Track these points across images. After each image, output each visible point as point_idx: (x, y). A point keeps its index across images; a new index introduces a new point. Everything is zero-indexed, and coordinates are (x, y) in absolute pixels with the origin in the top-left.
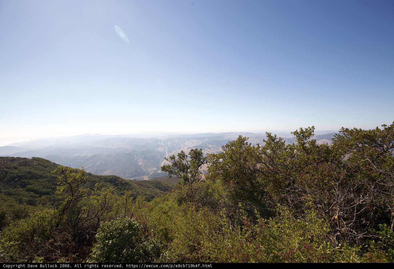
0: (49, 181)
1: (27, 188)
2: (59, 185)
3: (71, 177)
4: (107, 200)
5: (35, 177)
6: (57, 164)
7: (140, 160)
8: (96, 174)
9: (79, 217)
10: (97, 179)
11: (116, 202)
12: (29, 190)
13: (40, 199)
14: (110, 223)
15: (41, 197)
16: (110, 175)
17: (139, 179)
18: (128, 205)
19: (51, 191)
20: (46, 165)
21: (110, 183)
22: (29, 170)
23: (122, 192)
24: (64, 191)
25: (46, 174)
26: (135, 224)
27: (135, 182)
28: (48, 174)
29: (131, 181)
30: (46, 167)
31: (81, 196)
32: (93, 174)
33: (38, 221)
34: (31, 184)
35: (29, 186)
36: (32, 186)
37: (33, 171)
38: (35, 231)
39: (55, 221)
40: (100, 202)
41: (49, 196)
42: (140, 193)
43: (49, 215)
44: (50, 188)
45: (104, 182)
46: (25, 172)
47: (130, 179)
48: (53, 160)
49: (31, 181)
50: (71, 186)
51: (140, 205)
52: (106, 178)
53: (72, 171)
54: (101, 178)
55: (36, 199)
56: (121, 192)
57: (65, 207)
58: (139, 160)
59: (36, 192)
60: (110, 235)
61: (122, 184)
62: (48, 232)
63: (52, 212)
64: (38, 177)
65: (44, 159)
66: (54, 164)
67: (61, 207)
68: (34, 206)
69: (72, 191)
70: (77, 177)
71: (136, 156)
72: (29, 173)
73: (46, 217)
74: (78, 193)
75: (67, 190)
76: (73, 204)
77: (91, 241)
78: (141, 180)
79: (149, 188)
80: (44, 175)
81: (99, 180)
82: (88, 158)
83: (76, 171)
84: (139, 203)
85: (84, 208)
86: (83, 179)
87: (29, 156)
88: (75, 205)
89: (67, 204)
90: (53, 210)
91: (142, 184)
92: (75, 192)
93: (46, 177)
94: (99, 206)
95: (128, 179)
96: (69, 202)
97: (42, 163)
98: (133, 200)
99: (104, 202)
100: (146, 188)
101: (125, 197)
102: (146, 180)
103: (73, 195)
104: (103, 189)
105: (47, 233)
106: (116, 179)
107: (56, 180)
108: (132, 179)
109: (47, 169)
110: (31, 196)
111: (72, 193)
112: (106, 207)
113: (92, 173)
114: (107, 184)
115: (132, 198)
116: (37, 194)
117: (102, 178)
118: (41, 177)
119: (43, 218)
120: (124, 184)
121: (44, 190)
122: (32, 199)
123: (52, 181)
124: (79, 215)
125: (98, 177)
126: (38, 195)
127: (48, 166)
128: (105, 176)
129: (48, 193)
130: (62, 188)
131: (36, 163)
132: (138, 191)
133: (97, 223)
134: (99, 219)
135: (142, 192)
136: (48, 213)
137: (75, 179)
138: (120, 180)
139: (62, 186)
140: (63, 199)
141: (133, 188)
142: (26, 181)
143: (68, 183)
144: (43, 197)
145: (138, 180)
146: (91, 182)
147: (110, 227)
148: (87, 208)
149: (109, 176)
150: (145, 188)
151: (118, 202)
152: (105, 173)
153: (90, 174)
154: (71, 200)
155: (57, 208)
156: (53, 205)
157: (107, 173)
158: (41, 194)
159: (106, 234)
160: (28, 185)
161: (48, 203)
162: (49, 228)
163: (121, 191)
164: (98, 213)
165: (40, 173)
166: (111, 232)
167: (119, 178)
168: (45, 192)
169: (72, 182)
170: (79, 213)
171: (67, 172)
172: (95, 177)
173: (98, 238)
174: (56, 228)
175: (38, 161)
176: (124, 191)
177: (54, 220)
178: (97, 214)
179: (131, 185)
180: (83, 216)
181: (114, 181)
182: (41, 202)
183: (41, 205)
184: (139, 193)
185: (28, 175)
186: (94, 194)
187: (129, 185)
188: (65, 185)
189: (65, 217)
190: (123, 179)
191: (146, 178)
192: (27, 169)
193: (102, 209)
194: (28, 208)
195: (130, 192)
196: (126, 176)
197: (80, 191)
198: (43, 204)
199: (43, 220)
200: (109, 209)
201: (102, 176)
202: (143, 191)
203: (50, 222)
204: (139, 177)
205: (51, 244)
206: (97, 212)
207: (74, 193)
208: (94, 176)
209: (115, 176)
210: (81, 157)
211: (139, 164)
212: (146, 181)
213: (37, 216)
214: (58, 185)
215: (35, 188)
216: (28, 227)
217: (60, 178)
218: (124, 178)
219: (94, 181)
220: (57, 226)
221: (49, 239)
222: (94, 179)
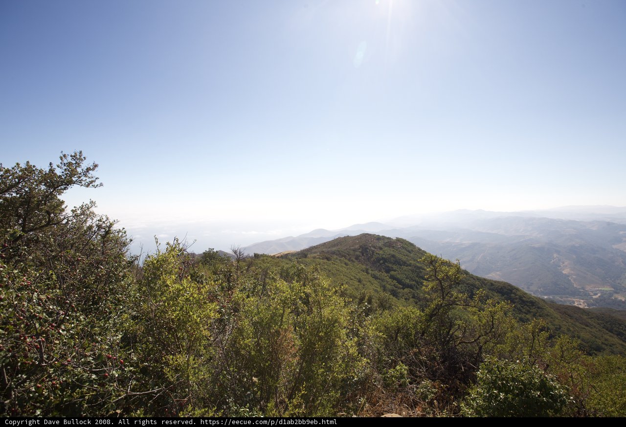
0: (412, 271)
1: (391, 275)
2: (427, 280)
3: (442, 272)
4: (496, 322)
5: (398, 262)
6: (423, 249)
7: (566, 263)
8: (475, 274)
9: (451, 333)
10: (477, 282)
11: (512, 331)
12: (392, 277)
13: (403, 291)
14: (502, 363)
15: (403, 289)
16: (500, 280)
17: (561, 301)
18: (537, 345)
19: (414, 285)
20: (410, 249)
21: (500, 295)
22: (392, 253)
23: (523, 316)
24: (432, 288)
25: (410, 261)
26: (555, 387)
27: (552, 304)
28: (412, 262)
29: (543, 300)
30: (410, 253)
31: (454, 303)
32: (471, 273)
33: (402, 318)
34: (395, 271)
35: (392, 273)
36: (395, 273)
37: (397, 255)
38: (398, 330)
39: (421, 327)
40: (484, 321)
41: (413, 291)
42: (564, 329)
43: (414, 315)
44: (413, 281)
45: (489, 290)
46: (389, 255)
47: (539, 296)
48: (418, 245)
49: (395, 267)
50: (441, 284)
51: (565, 354)
52: (492, 284)
53: (444, 263)
54: (484, 283)
55: (399, 290)
56: (520, 316)
57: (433, 311)
58: (563, 263)
59: (399, 282)
60: (502, 384)
61: (523, 302)
62: (412, 337)
63: (418, 312)
64: (402, 263)
65: (408, 242)
66: (419, 249)
67: (427, 311)
68: (397, 298)
69: (443, 292)
70: (450, 273)
71: (555, 255)
72: (393, 256)
73: (411, 317)
74: (450, 297)
75: (436, 288)
76: (444, 310)
77: (469, 378)
78: (568, 304)
79: (587, 326)
80: (408, 262)
81: (480, 284)
82: (464, 246)
83: (449, 264)
84: (562, 348)
85: (459, 322)
86: (458, 277)
87: (393, 236)
88: (445, 313)
89: (436, 308)
90: (419, 311)
91: (570, 312)
92: (447, 295)
93: (410, 265)
94: (482, 328)
95: (535, 296)
96: (439, 307)
97: (406, 246)
98: (549, 339)
99: (491, 323)
100: (580, 323)
101: (530, 327)
102: (580, 306)
103: (443, 299)
104: (489, 301)
105: (412, 339)
106: (511, 291)
107: (420, 272)
108: (546, 297)
109: (411, 255)
110: (394, 285)
111: (443, 295)
112: (492, 332)
113: (470, 271)
114: (494, 295)
115: (547, 334)
116: (400, 284)
117: (486, 282)
118: (405, 263)
119: (407, 317)
120: (527, 302)
121: (408, 281)
122: (395, 289)
123: (416, 271)
124: (450, 329)
125: (478, 279)
126: (401, 286)
127: (412, 251)
128: (491, 280)
129: (411, 287)
130: (430, 285)
131: (400, 245)
132: (560, 325)
133: (478, 354)
134: (480, 348)
135: (569, 330)
136: (413, 313)
137: (447, 275)
138: (518, 293)
139: (430, 281)
140: (431, 300)
141: (547, 315)
142: (390, 265)
143: (438, 279)
144: (406, 290)
145: (560, 303)
146: (467, 284)
147: (502, 371)
148: (463, 323)
149: (498, 282)
150: (577, 324)
151: (515, 332)
152: (490, 275)
153: (466, 273)
154: (441, 304)
155: (423, 311)
156: (416, 303)
157: (494, 276)
158: (405, 286)
159: (494, 378)
160: (393, 270)
161: (411, 300)
162: (414, 332)
163: (520, 314)
164: (480, 336)
165: (404, 259)
166: (503, 379)
167: (517, 289)
168: (408, 284)
169: (443, 279)
170: (451, 327)
171: (437, 264)
172: (474, 279)
173: (481, 379)
174: (422, 336)
175: (402, 242)
176: (528, 316)
177: (420, 324)
178: (478, 339)
179: (541, 308)
180: (456, 333)
181: (506, 291)
182: (403, 296)
183: (404, 300)
184: (560, 329)
185: (392, 258)
186: (475, 306)
187: (538, 308)
188: (433, 280)
189: (433, 327)
190: (526, 294)
191: (580, 303)
192: (391, 251)
193: (486, 334)
194: (392, 299)
195: (542, 322)
196: (532, 289)
197: (452, 295)
198: (406, 299)
199: (407, 320)
200: (499, 338)
201: (485, 280)
202: (571, 329)
203: (415, 325)
204: (561, 298)
205: (415, 354)
206: (478, 336)
207: (445, 295)
208: (472, 277)
209: (509, 285)
210: (453, 245)
211: (564, 272)
212: (579, 308)
213: (401, 312)
214: (425, 280)
215: (398, 276)
216: (393, 322)
217: (428, 270)
218: (527, 292)
219: (472, 285)
220: (423, 334)
221: (413, 346)
222: (471, 281)
